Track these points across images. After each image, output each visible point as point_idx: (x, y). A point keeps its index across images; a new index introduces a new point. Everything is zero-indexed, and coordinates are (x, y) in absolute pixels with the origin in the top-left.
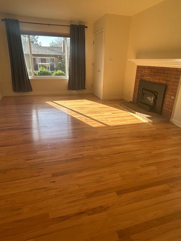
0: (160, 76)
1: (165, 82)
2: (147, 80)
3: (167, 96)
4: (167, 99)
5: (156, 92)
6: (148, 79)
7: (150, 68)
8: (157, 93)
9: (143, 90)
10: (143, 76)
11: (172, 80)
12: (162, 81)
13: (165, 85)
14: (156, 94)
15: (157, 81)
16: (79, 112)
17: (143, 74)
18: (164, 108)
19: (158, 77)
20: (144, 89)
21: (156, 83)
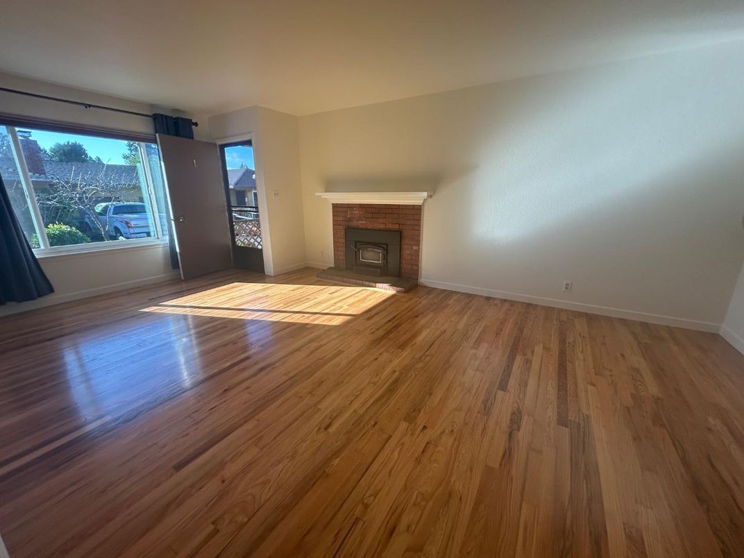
0: (385, 218)
1: (397, 227)
2: (360, 227)
3: (405, 247)
4: (406, 252)
5: (384, 244)
6: (362, 224)
7: (361, 206)
8: (387, 245)
9: (357, 244)
10: (350, 220)
11: (409, 222)
12: (390, 226)
13: (397, 231)
14: (385, 246)
15: (382, 226)
16: (266, 309)
17: (349, 218)
18: (404, 266)
19: (381, 220)
20: (358, 242)
21: (380, 230)
